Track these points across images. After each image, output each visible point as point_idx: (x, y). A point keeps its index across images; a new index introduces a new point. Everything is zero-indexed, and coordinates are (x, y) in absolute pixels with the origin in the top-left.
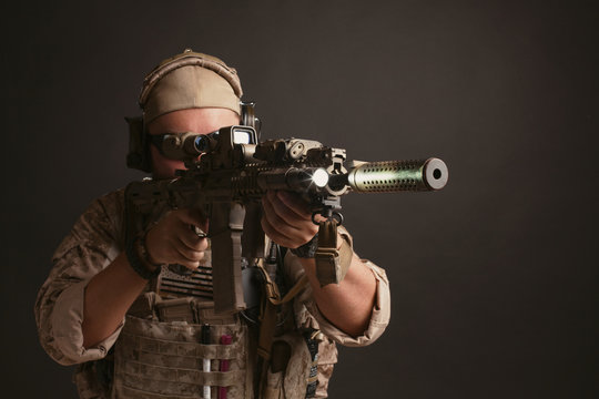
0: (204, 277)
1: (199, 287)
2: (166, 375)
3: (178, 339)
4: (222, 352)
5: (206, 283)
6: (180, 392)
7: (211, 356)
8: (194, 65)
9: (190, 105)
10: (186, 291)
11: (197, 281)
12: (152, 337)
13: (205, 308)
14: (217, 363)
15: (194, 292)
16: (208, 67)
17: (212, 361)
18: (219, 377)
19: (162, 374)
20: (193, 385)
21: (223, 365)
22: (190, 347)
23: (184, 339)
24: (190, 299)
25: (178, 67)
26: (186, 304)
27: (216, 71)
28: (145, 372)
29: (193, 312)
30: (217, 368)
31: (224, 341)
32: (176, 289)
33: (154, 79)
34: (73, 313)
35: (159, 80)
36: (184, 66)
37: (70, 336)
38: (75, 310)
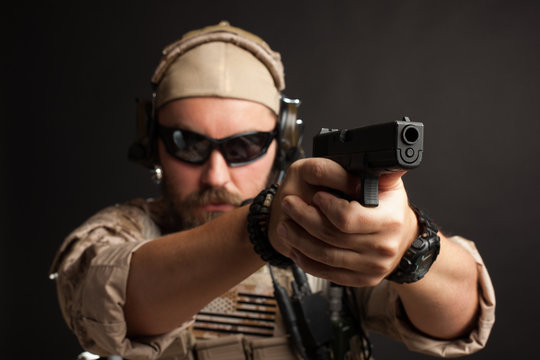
0: (253, 307)
1: (247, 322)
5: (256, 316)
8: (226, 41)
9: (210, 91)
10: (228, 328)
11: (243, 314)
13: (261, 347)
15: (240, 329)
16: (244, 47)
24: (239, 337)
25: (205, 42)
26: (236, 342)
27: (254, 54)
29: (245, 352)
32: (216, 326)
33: (173, 54)
34: (110, 291)
35: (179, 55)
36: (212, 41)
37: (106, 324)
38: (115, 286)
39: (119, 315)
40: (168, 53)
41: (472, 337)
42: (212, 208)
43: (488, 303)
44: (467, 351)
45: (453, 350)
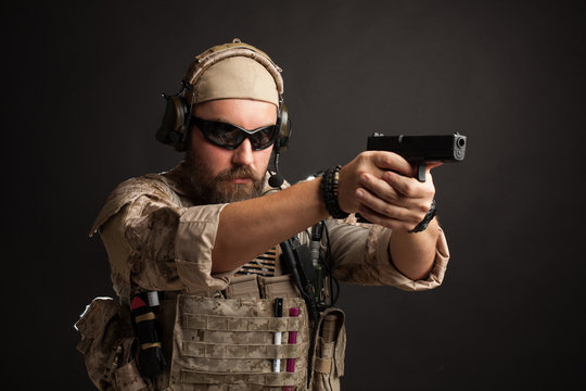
2: (235, 353)
3: (248, 314)
4: (292, 324)
6: (249, 369)
7: (283, 329)
12: (222, 314)
14: (287, 335)
16: (260, 62)
17: (283, 333)
18: (289, 350)
19: (231, 351)
20: (262, 360)
21: (292, 337)
22: (260, 322)
23: (256, 314)
24: (254, 276)
26: (253, 279)
28: (211, 352)
29: (259, 287)
30: (286, 341)
31: (293, 313)
33: (208, 63)
34: (205, 239)
35: (212, 64)
36: (237, 55)
37: (200, 263)
38: (208, 236)
39: (209, 256)
40: (204, 62)
41: (432, 277)
42: (239, 181)
43: (445, 256)
44: (430, 287)
45: (419, 286)
